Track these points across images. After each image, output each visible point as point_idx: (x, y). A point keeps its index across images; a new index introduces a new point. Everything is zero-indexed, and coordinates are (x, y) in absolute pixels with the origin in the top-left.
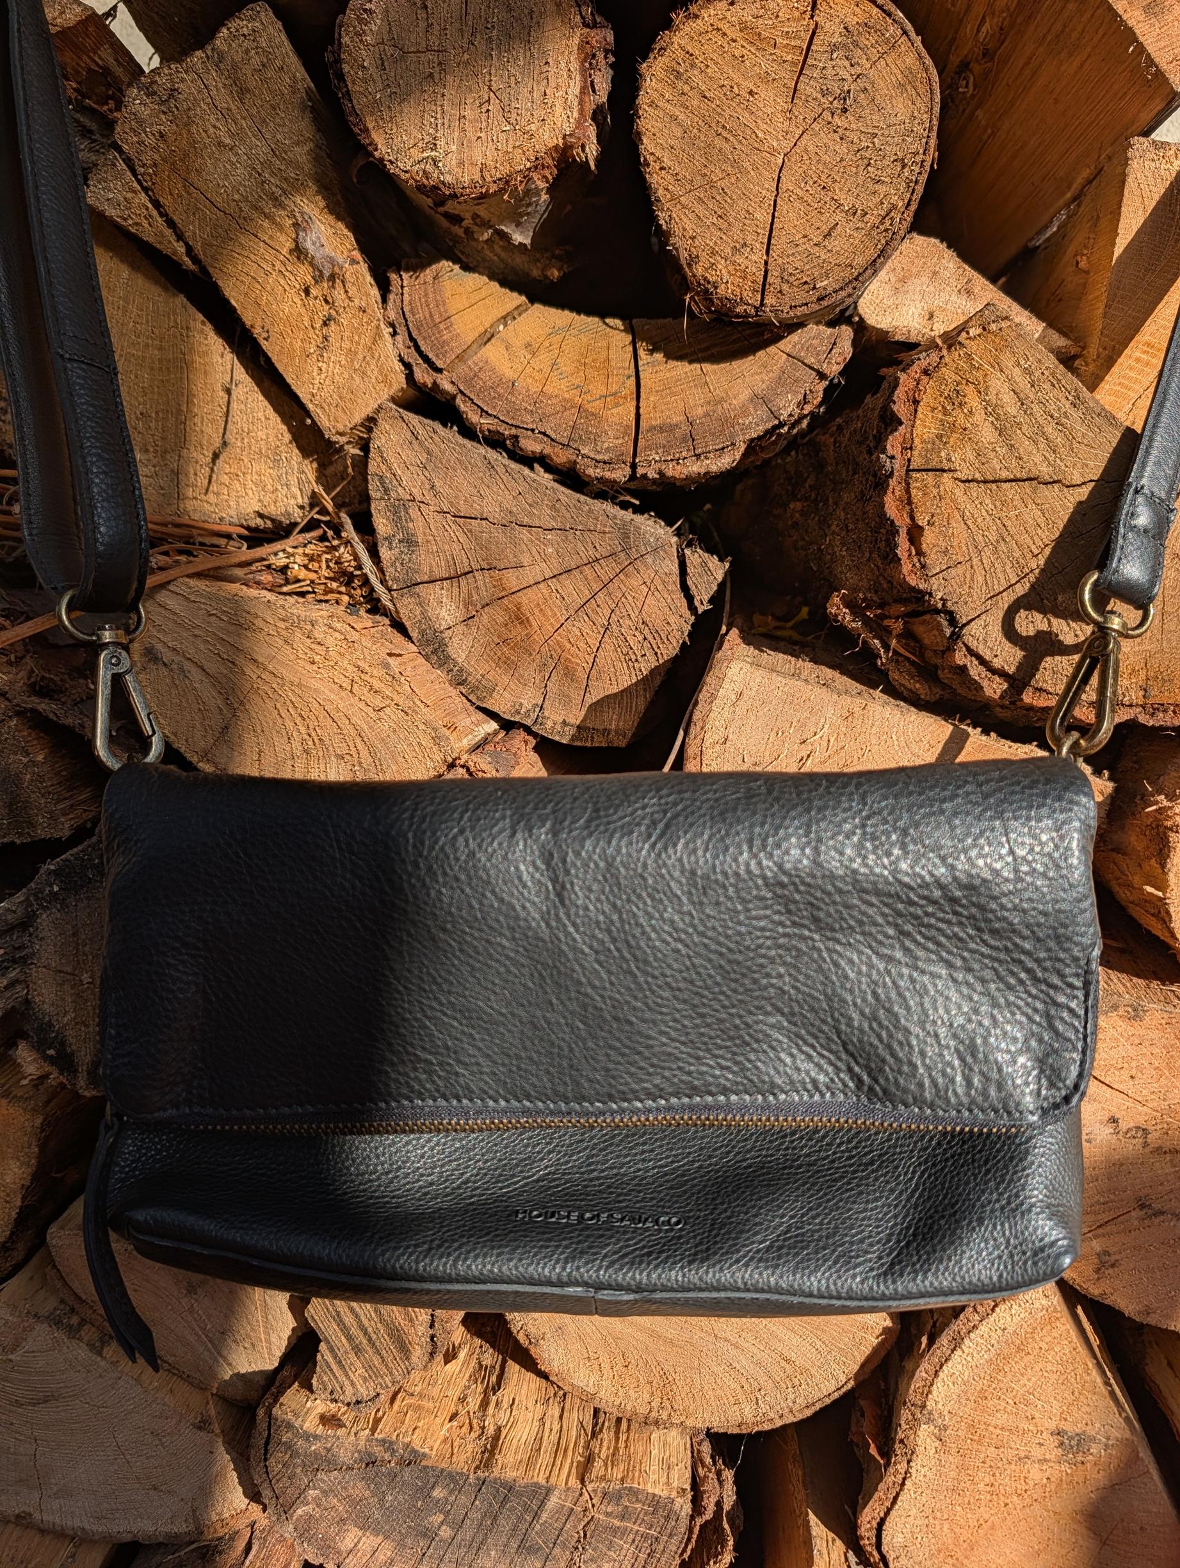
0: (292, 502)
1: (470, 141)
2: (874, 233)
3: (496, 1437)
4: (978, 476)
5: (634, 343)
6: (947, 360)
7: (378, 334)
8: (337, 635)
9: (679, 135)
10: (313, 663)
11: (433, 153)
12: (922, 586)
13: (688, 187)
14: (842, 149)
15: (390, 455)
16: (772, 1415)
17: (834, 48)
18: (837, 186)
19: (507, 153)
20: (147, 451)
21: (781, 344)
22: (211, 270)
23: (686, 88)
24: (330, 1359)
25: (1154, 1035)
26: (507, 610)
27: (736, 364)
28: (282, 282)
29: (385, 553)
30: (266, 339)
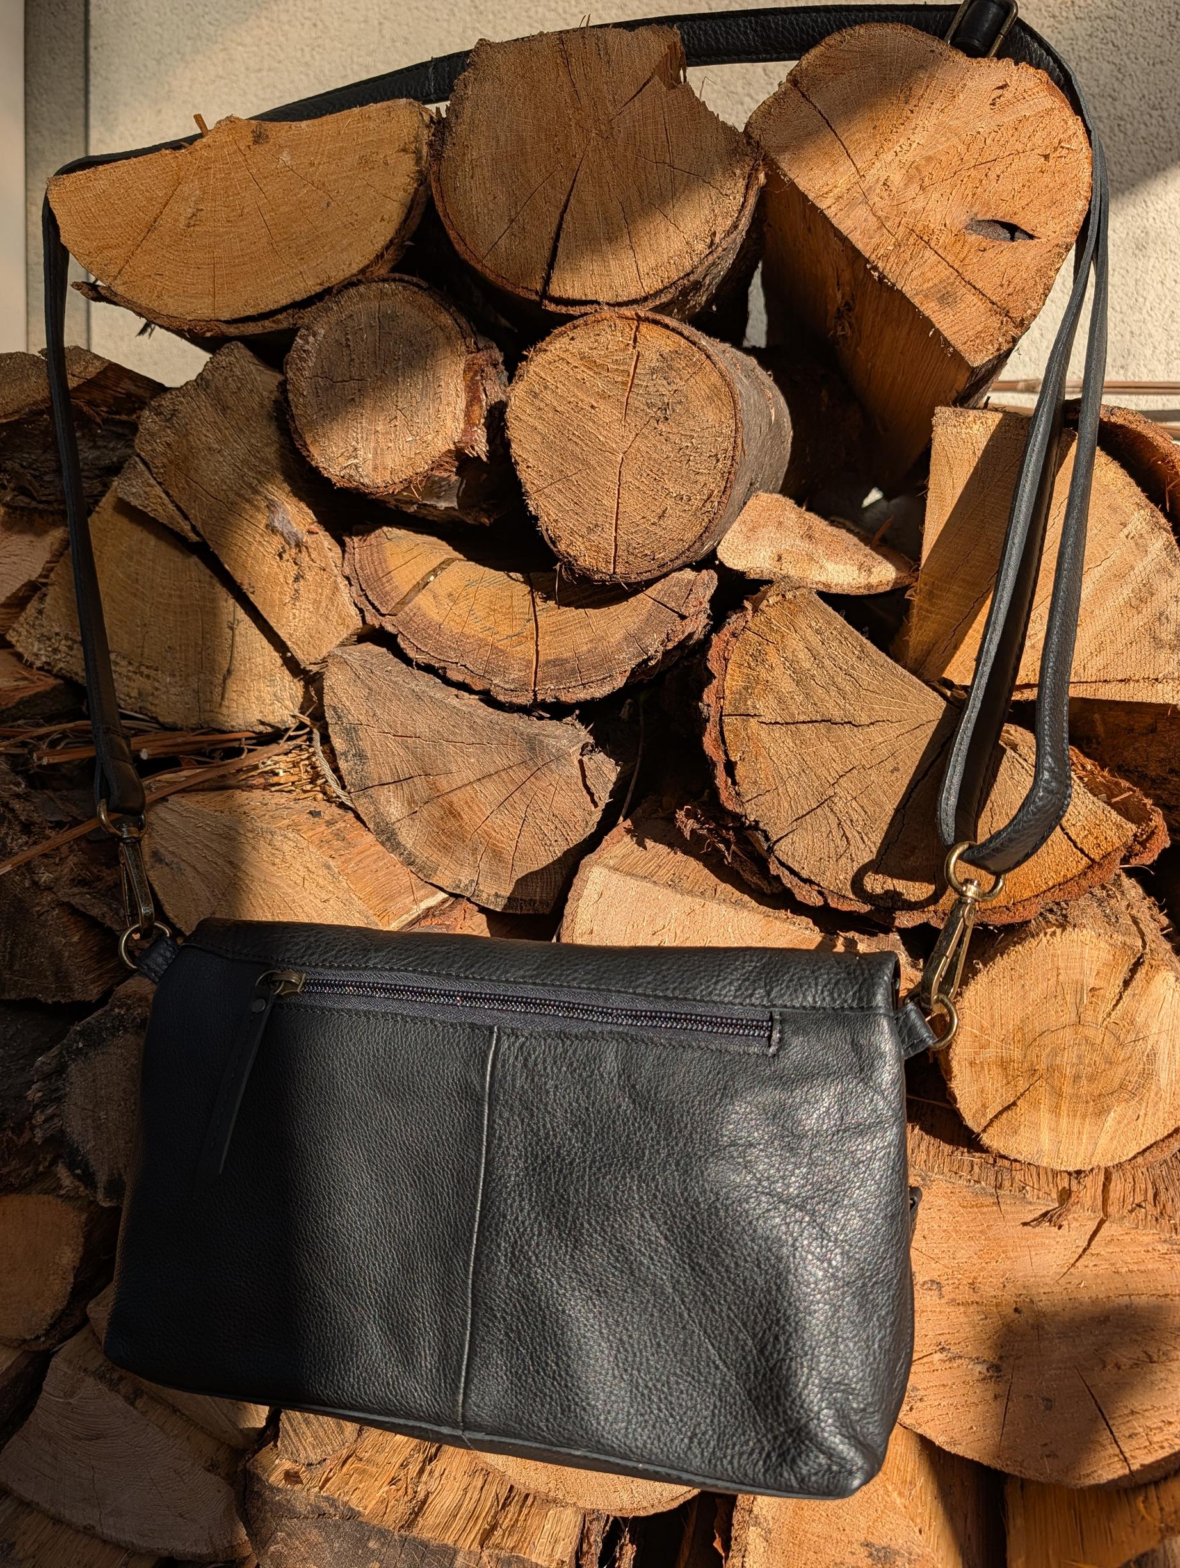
0: (286, 712)
1: (382, 450)
2: (699, 514)
3: (424, 1502)
4: (779, 720)
5: (531, 592)
6: (750, 624)
7: (336, 588)
8: (291, 843)
9: (539, 440)
10: (274, 864)
11: (356, 461)
12: (738, 810)
13: (550, 481)
14: (667, 448)
15: (340, 693)
16: (645, 1504)
17: (653, 371)
18: (665, 477)
19: (411, 459)
20: (174, 676)
21: (648, 592)
22: (209, 543)
23: (542, 405)
24: (289, 1428)
25: (942, 1202)
26: (442, 806)
27: (612, 608)
28: (262, 549)
29: (342, 765)
30: (253, 593)
